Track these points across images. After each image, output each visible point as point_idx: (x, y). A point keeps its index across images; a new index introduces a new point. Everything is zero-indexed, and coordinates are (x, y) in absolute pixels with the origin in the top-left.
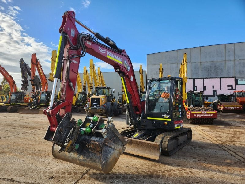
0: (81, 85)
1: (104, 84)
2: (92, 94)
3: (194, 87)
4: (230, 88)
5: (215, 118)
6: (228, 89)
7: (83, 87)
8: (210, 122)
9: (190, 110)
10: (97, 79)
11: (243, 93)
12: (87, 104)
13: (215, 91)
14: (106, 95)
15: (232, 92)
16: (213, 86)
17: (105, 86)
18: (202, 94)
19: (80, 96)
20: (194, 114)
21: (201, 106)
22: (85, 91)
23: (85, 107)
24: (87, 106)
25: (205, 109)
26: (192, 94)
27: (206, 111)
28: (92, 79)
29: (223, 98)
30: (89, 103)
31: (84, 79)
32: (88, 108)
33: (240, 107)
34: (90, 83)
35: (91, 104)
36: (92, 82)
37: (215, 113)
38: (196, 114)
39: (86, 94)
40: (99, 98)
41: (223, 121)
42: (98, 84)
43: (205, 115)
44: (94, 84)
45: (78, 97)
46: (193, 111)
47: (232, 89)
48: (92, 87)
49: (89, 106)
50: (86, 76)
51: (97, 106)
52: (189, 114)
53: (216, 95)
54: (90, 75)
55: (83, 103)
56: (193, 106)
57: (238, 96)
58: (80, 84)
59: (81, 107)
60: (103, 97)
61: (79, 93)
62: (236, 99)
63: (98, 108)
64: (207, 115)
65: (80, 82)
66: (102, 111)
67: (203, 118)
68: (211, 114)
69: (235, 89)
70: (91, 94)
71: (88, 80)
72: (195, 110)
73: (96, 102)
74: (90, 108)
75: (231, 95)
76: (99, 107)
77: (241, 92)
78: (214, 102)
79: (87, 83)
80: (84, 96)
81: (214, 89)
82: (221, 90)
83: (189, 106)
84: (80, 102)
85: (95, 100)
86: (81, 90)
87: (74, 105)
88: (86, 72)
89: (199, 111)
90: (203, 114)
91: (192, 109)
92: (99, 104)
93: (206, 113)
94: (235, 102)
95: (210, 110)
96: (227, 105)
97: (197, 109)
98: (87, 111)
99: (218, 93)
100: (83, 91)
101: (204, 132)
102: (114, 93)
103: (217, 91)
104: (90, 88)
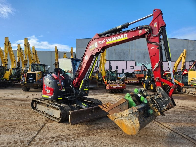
0: (15, 62)
1: (38, 61)
2: (27, 70)
3: (110, 66)
4: (132, 68)
5: (125, 89)
6: (131, 69)
7: (17, 63)
8: (121, 91)
9: (109, 83)
10: (31, 56)
11: (139, 72)
12: (23, 79)
13: (123, 70)
14: (42, 71)
15: (133, 70)
16: (122, 66)
17: (39, 63)
18: (116, 72)
19: (14, 72)
20: (112, 86)
21: (116, 81)
22: (19, 66)
23: (20, 82)
24: (23, 81)
25: (118, 82)
26: (110, 72)
27: (119, 84)
28: (27, 57)
29: (128, 75)
30: (24, 78)
31: (18, 56)
32: (24, 83)
33: (138, 81)
34: (24, 60)
35: (27, 79)
36: (26, 59)
37: (124, 85)
38: (113, 86)
39: (20, 70)
40: (35, 74)
41: (128, 91)
42: (32, 61)
43: (118, 87)
44: (29, 61)
45: (12, 72)
46: (110, 84)
47: (133, 69)
48: (26, 63)
49: (25, 81)
50: (20, 53)
51: (33, 81)
52: (108, 86)
53: (124, 73)
54: (25, 52)
55: (17, 78)
56: (111, 81)
57: (136, 74)
58: (14, 60)
59: (15, 82)
60: (39, 73)
61: (12, 68)
62: (135, 76)
63: (34, 83)
64: (119, 87)
65: (14, 58)
66: (38, 85)
67: (117, 89)
68: (122, 86)
69: (135, 69)
70: (25, 70)
71: (22, 57)
72: (112, 83)
73: (32, 77)
74: (26, 83)
75: (133, 73)
76: (35, 81)
77: (139, 71)
78: (123, 77)
79: (21, 60)
80: (18, 71)
81: (123, 68)
82: (126, 69)
83: (108, 81)
84: (15, 77)
85: (31, 75)
86: (15, 66)
87: (8, 80)
88: (20, 50)
89: (115, 84)
90: (117, 86)
91: (110, 82)
92: (35, 79)
93: (119, 85)
94: (135, 77)
95: (122, 83)
96: (130, 79)
97: (113, 82)
98: (23, 85)
99: (125, 71)
100: (17, 67)
101: (118, 99)
102: (48, 69)
103: (124, 70)
104: (25, 65)
